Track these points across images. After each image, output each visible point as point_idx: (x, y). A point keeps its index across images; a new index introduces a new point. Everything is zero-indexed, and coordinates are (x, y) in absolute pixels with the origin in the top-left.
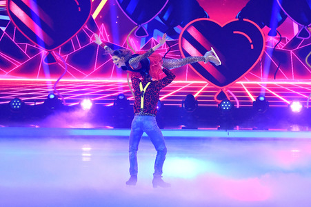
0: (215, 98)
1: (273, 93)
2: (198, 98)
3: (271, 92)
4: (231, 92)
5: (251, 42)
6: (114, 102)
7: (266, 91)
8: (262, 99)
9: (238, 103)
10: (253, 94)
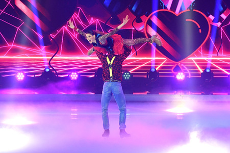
0: (172, 71)
1: (217, 66)
2: (159, 71)
3: (215, 66)
4: (184, 66)
5: (199, 27)
6: (95, 74)
7: (211, 65)
8: (208, 71)
9: (190, 75)
10: (201, 68)
